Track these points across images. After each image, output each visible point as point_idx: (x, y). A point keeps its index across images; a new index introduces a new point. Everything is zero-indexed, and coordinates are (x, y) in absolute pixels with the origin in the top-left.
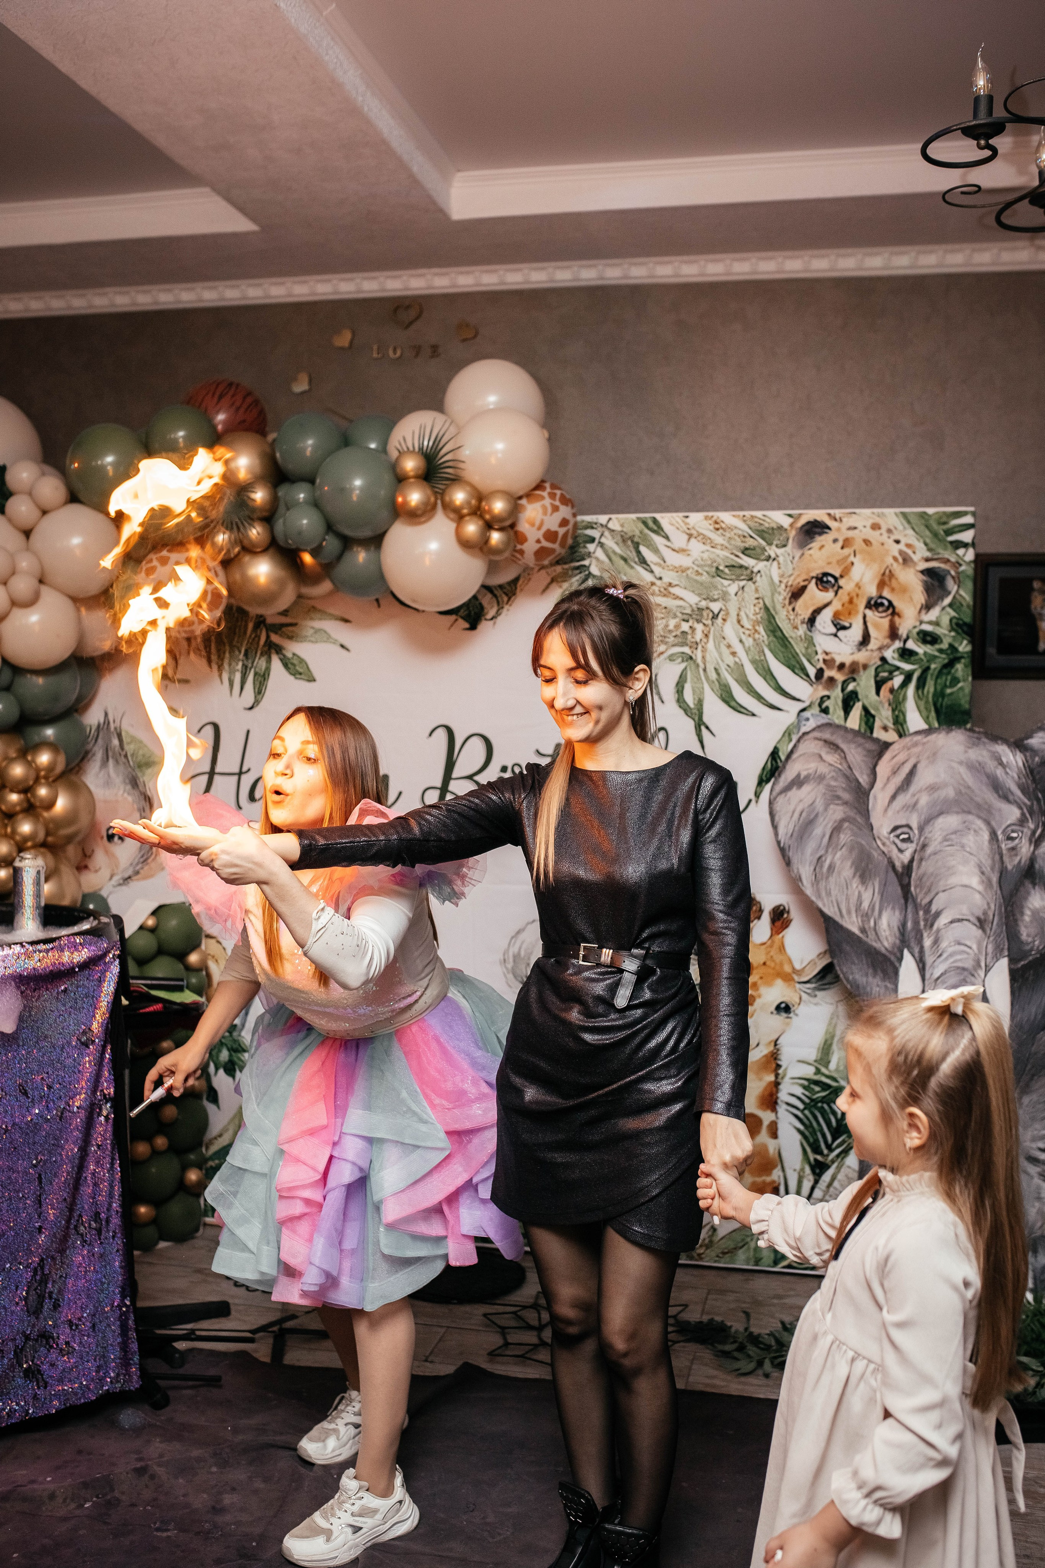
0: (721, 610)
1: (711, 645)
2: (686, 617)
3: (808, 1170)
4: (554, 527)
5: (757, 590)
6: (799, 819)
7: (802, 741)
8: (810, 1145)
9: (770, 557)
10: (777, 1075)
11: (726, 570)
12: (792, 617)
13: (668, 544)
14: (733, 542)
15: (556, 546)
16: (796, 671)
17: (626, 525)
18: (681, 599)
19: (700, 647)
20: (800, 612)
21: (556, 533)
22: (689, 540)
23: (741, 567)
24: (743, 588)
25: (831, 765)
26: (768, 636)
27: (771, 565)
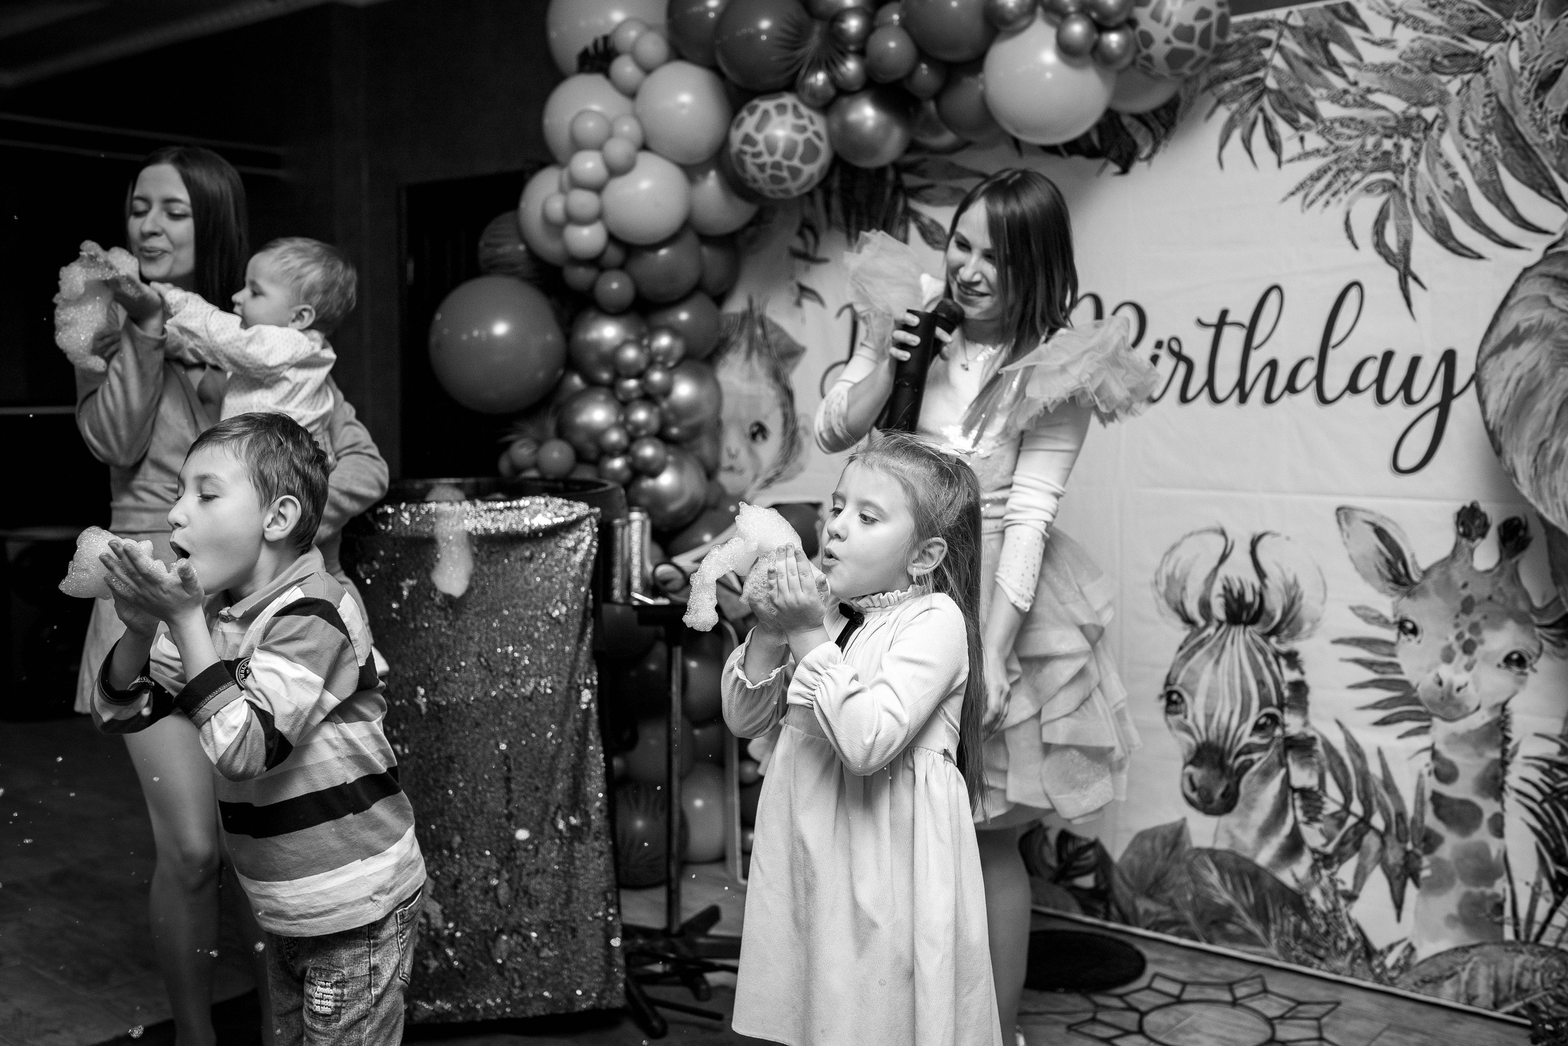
0: (1437, 117)
1: (1422, 167)
2: (1388, 132)
3: (1546, 885)
4: (1188, 21)
5: (1488, 84)
6: (1515, 390)
7: (1522, 280)
8: (1551, 852)
9: (1507, 35)
10: (1504, 752)
11: (1446, 62)
12: (1538, 117)
13: (1367, 35)
14: (1455, 22)
15: (1194, 46)
16: (1544, 192)
17: (1311, 18)
18: (1383, 108)
19: (1407, 171)
20: (1550, 108)
21: (1191, 29)
22: (1394, 27)
23: (1466, 54)
24: (1468, 83)
25: (1562, 311)
26: (1503, 146)
27: (1509, 46)
